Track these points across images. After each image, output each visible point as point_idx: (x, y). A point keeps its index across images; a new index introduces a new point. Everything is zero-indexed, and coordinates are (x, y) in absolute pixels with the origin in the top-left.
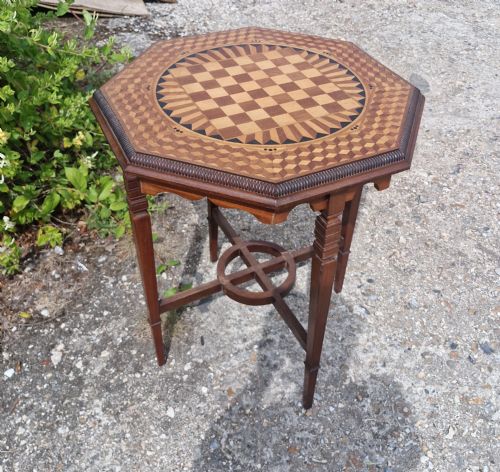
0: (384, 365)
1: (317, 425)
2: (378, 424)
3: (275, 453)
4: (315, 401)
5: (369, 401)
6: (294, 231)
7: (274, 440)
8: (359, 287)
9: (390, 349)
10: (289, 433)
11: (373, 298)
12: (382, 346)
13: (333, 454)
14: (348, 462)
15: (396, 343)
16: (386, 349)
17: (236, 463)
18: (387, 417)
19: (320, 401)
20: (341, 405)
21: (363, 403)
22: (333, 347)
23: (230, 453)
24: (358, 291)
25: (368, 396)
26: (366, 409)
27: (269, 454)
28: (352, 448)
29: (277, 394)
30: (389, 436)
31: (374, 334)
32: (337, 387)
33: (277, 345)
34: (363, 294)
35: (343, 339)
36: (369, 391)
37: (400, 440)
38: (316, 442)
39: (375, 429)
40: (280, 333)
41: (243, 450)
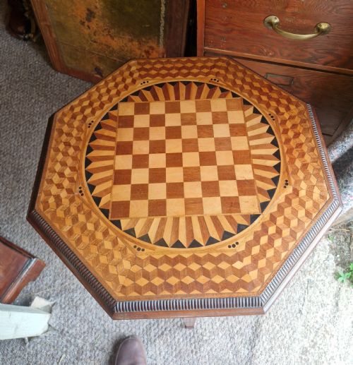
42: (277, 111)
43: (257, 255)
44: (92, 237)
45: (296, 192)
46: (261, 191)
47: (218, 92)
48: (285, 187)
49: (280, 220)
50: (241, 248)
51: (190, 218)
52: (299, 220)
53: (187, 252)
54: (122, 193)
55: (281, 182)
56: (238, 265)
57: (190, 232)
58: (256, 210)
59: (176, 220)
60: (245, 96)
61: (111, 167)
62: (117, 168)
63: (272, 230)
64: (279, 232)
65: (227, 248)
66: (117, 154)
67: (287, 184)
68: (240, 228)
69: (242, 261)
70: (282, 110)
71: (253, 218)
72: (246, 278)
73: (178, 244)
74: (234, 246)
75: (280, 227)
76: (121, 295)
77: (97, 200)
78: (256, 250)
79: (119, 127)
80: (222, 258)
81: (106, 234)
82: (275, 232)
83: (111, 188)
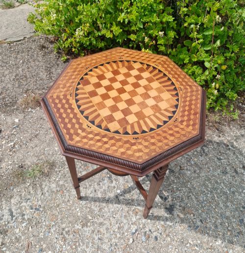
0: (99, 239)
1: (71, 202)
2: (69, 231)
3: (61, 185)
4: (81, 202)
5: (80, 228)
6: (186, 194)
7: (66, 185)
8: (150, 231)
9: (109, 243)
10: (69, 190)
11: (144, 238)
12: (111, 240)
13: (58, 209)
14: (54, 215)
15: (113, 248)
16: (109, 241)
17: (60, 171)
18: (71, 236)
19: (81, 204)
20: (79, 214)
21: (79, 225)
22: (109, 212)
23: (64, 169)
24: (147, 230)
25: (82, 227)
26: (76, 225)
27: (61, 183)
28: (59, 217)
29: (86, 185)
30: (62, 236)
31: (118, 235)
32: (88, 212)
33: (110, 185)
34: (145, 232)
35: (114, 218)
36: (85, 228)
37: (60, 242)
38: (64, 202)
39: (67, 229)
40: (116, 186)
41: (64, 173)
42: (182, 122)
43: (88, 137)
44: (69, 79)
45: (134, 144)
46: (125, 128)
47: (174, 93)
48: (134, 138)
49: (113, 141)
50: (89, 130)
51: (94, 106)
52: (117, 150)
53: (77, 111)
54: (94, 80)
55: (136, 136)
56: (80, 131)
57: (88, 108)
58: (112, 130)
59: (91, 102)
60: (181, 104)
61: (104, 72)
62: (105, 74)
63: (105, 139)
64: (106, 143)
65: (86, 124)
66: (112, 72)
67: (136, 139)
68: (99, 126)
69: (82, 132)
70: (185, 123)
71: (108, 130)
72: (74, 136)
73: (79, 107)
74: (89, 127)
75: (109, 143)
76: (49, 97)
77: (86, 74)
78: (91, 136)
79: (126, 67)
80: (80, 124)
81: (73, 82)
82: (105, 141)
83: (94, 76)
